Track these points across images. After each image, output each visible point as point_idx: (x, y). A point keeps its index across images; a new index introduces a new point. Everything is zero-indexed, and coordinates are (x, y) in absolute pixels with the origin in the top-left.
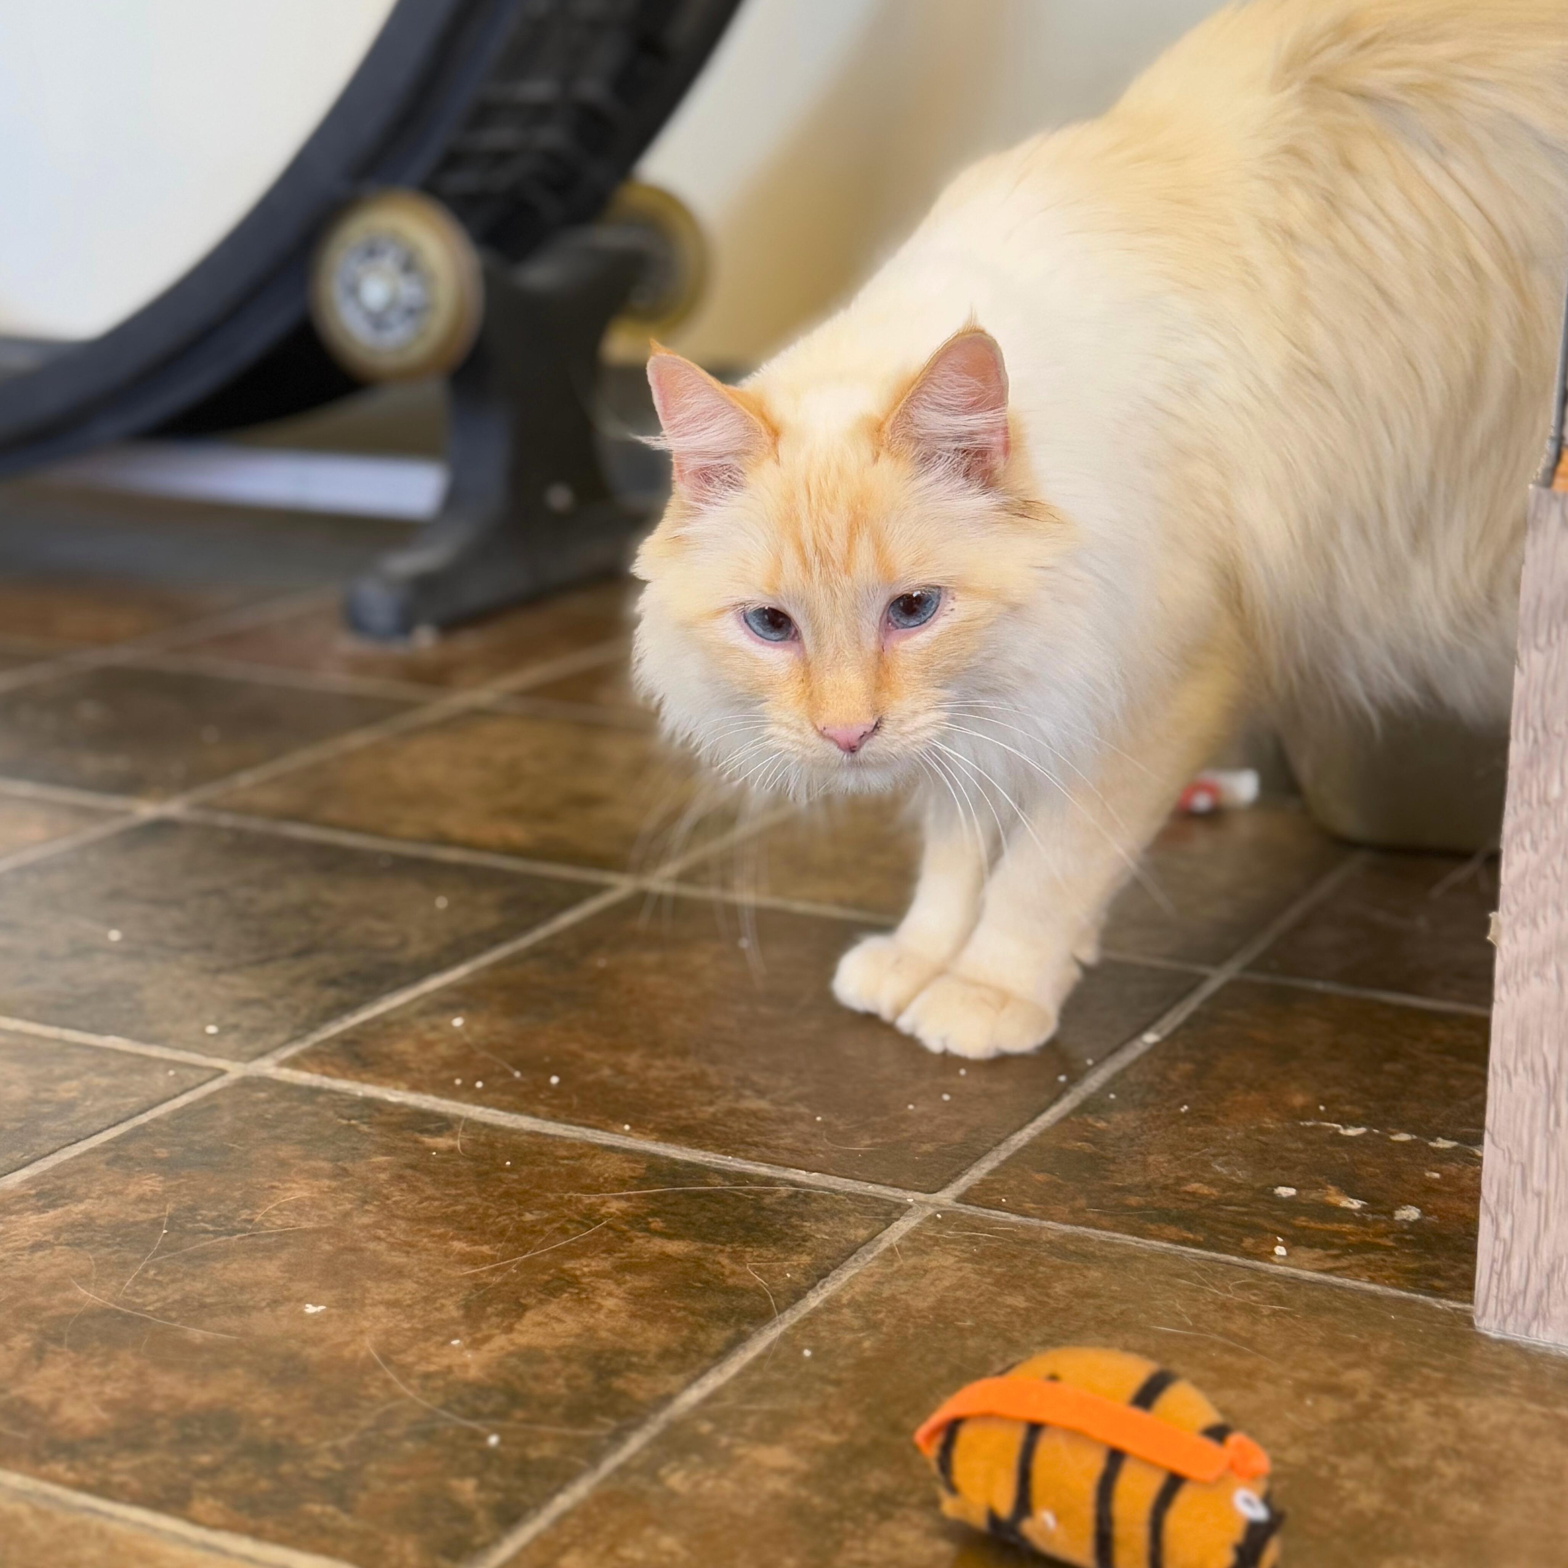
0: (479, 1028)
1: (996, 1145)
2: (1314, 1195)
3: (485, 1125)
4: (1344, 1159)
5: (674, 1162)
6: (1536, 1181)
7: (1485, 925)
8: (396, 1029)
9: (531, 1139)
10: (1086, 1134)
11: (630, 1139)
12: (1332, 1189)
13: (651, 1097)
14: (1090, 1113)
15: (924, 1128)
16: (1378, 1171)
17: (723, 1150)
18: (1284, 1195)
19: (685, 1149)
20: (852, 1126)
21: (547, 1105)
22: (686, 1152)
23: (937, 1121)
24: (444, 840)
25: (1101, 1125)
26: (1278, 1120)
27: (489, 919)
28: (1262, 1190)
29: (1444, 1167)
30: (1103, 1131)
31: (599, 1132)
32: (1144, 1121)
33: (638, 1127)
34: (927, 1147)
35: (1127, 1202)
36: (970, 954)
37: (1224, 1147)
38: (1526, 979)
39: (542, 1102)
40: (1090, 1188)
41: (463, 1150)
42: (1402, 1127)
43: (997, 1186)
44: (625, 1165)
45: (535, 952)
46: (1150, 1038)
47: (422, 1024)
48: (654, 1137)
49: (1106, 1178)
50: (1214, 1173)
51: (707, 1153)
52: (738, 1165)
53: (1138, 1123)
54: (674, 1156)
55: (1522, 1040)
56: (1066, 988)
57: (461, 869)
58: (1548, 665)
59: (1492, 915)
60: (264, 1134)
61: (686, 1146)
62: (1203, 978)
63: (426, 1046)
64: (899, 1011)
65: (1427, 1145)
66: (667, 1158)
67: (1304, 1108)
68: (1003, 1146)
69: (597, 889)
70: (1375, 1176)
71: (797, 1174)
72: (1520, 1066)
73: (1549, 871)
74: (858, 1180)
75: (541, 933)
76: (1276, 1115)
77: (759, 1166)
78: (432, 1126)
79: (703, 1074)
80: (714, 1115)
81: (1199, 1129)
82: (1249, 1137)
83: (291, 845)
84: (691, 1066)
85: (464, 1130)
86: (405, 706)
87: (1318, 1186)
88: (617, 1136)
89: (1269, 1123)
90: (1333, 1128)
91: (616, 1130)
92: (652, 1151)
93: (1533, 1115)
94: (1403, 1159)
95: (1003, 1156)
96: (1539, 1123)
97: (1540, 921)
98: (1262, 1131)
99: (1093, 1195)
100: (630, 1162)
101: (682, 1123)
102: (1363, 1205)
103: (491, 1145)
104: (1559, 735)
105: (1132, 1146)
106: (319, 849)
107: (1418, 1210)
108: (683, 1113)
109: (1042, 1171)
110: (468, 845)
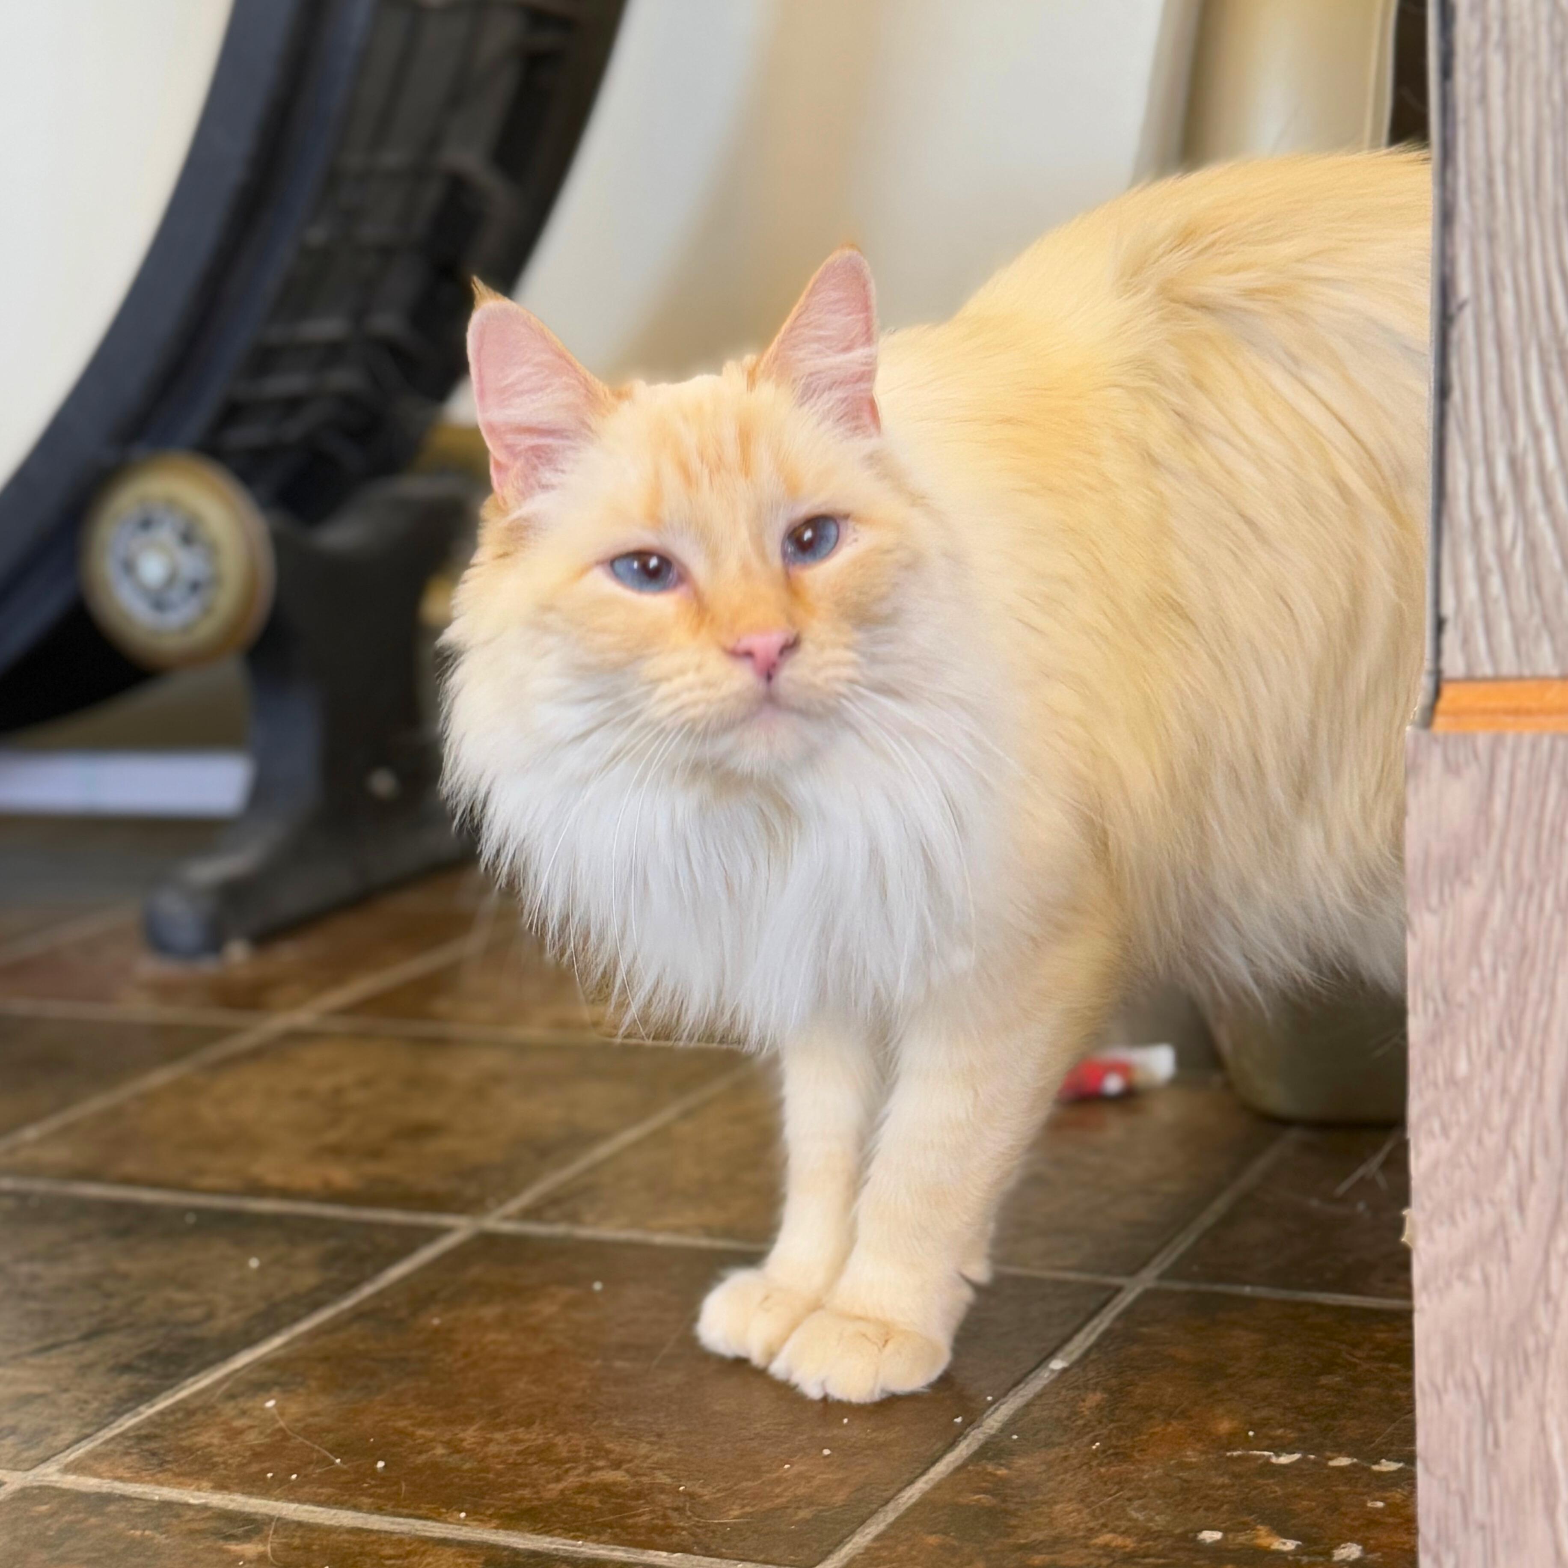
0: (295, 1408)
1: (883, 1506)
2: (1242, 1538)
3: (300, 1524)
4: (1276, 1492)
5: (516, 1552)
6: (1478, 1511)
7: (1399, 1226)
8: (200, 1417)
9: (353, 1538)
10: (984, 1484)
11: (465, 1529)
12: (1262, 1530)
13: (491, 1476)
14: (990, 1459)
15: (801, 1490)
16: (1314, 1504)
17: (572, 1534)
18: (1209, 1541)
19: (529, 1536)
20: (719, 1495)
21: (371, 1496)
22: (530, 1539)
23: (816, 1482)
24: (259, 1190)
25: (1002, 1472)
26: (1203, 1453)
27: (308, 1279)
28: (1184, 1536)
29: (1388, 1494)
30: (1003, 1480)
31: (430, 1523)
32: (1050, 1465)
33: (477, 1514)
34: (804, 1514)
35: (1030, 1562)
36: (845, 1282)
37: (1140, 1489)
38: (1448, 1284)
39: (364, 1493)
40: (987, 1549)
41: (273, 1556)
42: (1340, 1450)
43: (885, 1554)
44: (460, 1561)
45: (358, 1314)
46: (1057, 1364)
47: (229, 1409)
48: (493, 1525)
49: (1008, 1535)
50: (1130, 1520)
51: (555, 1539)
52: (588, 1551)
53: (1044, 1467)
54: (515, 1545)
55: (1450, 1352)
56: (959, 1312)
57: (277, 1221)
58: (1443, 927)
59: (1405, 1212)
60: (44, 1556)
61: (529, 1532)
62: (1118, 1290)
63: (233, 1434)
64: (772, 1355)
65: (1368, 1469)
66: (506, 1548)
67: (1232, 1434)
68: (891, 1505)
69: (433, 1234)
70: (1311, 1510)
71: (656, 1556)
72: (1450, 1383)
73: (1463, 1160)
74: (726, 1558)
75: (368, 1290)
76: (1199, 1446)
77: (613, 1550)
78: (239, 1531)
79: (550, 1447)
80: (562, 1492)
81: (1113, 1469)
82: (1168, 1475)
83: (84, 1207)
84: (534, 1437)
85: (275, 1532)
86: (218, 1034)
87: (1245, 1527)
88: (451, 1526)
89: (1191, 1456)
90: (1264, 1456)
91: (449, 1520)
92: (491, 1542)
93: (1469, 1438)
94: (1341, 1488)
95: (891, 1517)
96: (1477, 1444)
97: (1459, 1218)
98: (1183, 1466)
99: (993, 1556)
100: (465, 1556)
101: (525, 1505)
102: (1298, 1546)
103: (307, 1548)
104: (1461, 1006)
105: (1036, 1495)
106: (118, 1207)
107: (1360, 1547)
108: (526, 1492)
109: (935, 1533)
110: (284, 1193)
